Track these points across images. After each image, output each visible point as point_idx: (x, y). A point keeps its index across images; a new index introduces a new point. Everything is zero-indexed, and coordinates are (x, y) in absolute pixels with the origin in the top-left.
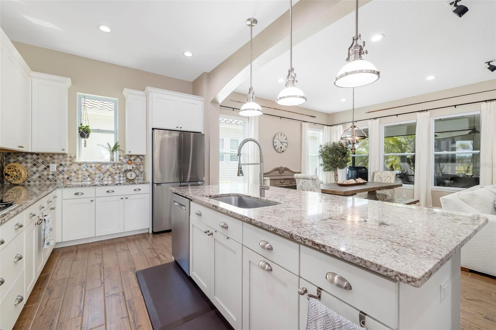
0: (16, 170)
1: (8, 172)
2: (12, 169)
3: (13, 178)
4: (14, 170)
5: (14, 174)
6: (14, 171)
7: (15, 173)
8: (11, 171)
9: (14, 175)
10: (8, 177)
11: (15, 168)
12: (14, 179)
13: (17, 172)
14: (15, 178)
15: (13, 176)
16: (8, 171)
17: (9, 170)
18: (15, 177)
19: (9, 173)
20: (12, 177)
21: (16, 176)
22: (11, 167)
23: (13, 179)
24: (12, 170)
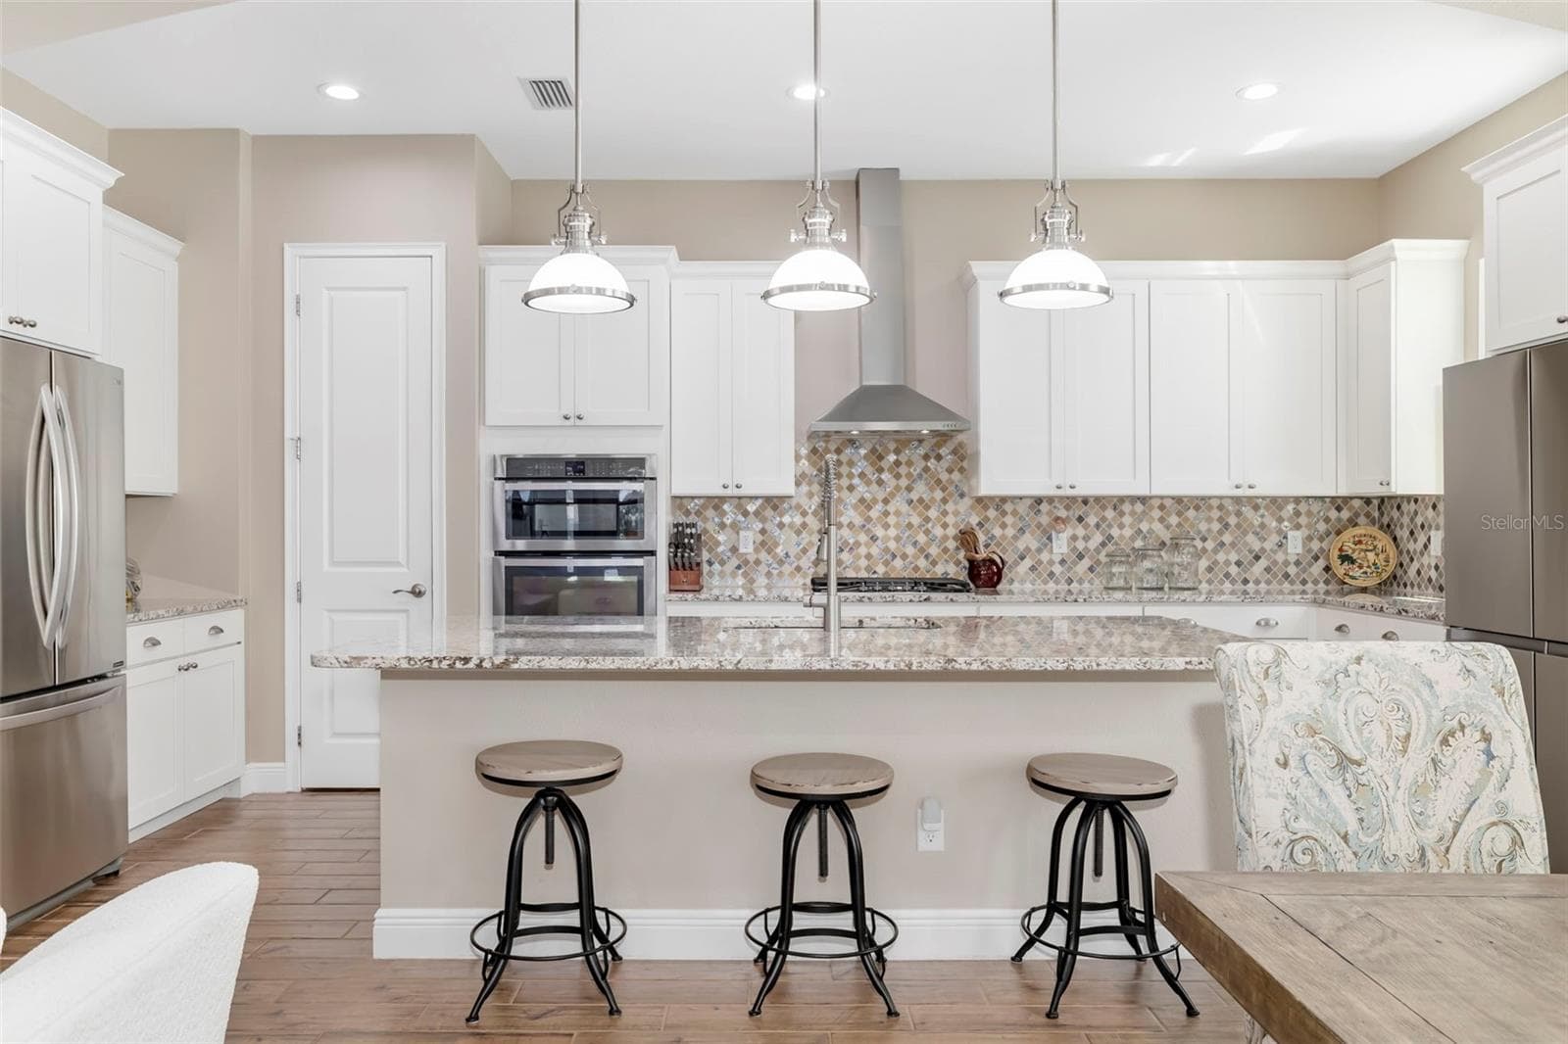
0: (1375, 547)
1: (1353, 553)
2: (1366, 544)
3: (1362, 571)
4: (1371, 548)
5: (1369, 558)
6: (1371, 551)
7: (1371, 556)
8: (1362, 550)
9: (1368, 561)
10: (1351, 566)
11: (1375, 543)
12: (1366, 573)
13: (1377, 555)
14: (1369, 570)
15: (1366, 564)
16: (1354, 551)
17: (1358, 546)
18: (1369, 567)
19: (1355, 556)
20: (1360, 567)
21: (1375, 564)
22: (1363, 539)
23: (1363, 573)
24: (1363, 547)
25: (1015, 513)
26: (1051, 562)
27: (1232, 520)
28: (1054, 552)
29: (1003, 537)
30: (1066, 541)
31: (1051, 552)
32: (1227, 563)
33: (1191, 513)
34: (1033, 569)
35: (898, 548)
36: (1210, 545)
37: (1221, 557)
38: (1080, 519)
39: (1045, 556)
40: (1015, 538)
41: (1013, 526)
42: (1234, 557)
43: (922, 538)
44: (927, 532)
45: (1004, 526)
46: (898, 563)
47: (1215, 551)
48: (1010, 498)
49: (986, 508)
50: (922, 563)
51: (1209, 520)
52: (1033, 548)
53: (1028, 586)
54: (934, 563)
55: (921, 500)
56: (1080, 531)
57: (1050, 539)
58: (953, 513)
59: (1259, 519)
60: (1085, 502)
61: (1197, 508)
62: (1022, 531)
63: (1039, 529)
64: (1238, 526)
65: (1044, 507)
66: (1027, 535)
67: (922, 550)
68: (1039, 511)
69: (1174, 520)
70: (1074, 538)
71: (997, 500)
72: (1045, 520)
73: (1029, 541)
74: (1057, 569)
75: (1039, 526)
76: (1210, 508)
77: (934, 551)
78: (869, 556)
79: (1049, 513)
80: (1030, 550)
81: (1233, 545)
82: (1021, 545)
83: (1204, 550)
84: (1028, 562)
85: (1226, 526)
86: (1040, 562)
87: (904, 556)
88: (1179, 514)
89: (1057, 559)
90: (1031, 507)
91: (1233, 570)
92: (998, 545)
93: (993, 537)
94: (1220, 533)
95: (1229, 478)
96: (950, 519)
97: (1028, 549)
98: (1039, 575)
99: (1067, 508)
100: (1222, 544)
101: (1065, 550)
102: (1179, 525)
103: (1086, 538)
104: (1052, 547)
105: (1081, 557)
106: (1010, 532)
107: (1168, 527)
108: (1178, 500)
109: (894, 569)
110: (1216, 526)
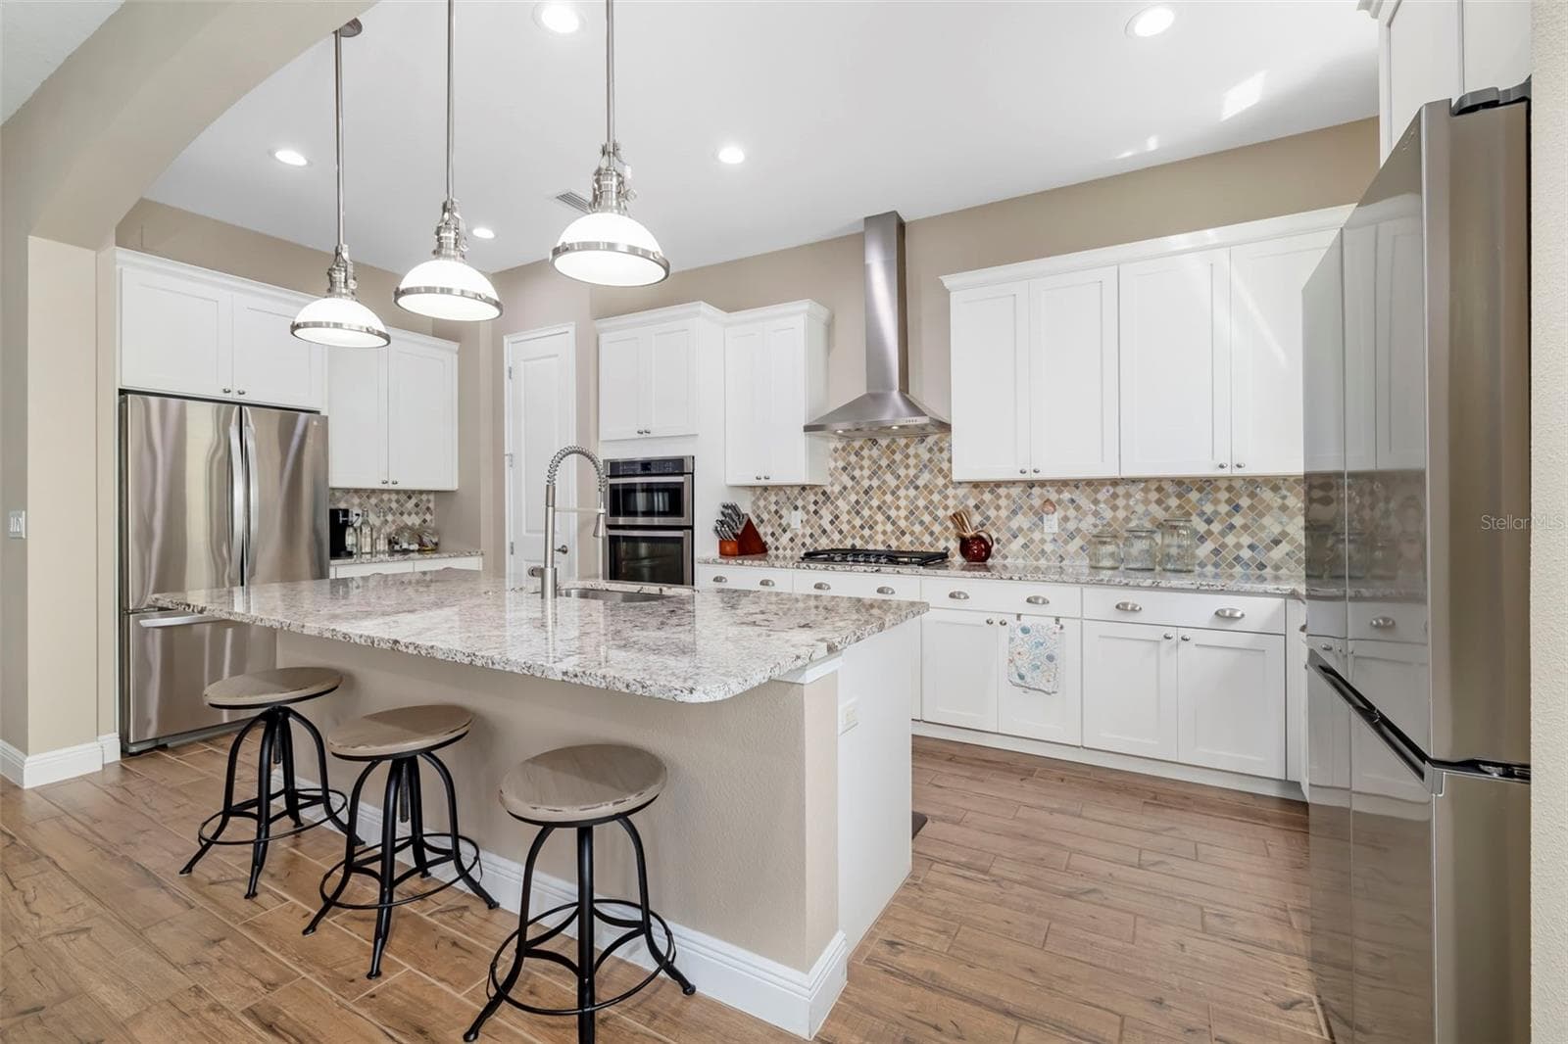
27: (1245, 502)
28: (1045, 531)
29: (998, 517)
30: (1057, 521)
31: (1043, 533)
32: (1238, 546)
33: (1194, 496)
34: (1025, 546)
36: (1216, 527)
37: (1230, 540)
39: (1037, 536)
40: (1009, 518)
42: (1246, 540)
43: (927, 518)
44: (931, 513)
45: (998, 508)
46: (907, 538)
47: (1223, 534)
48: (1003, 482)
50: (927, 539)
51: (1216, 502)
52: (1025, 527)
53: (1020, 562)
54: (937, 539)
59: (1279, 500)
61: (1200, 490)
63: (1030, 510)
64: (1252, 508)
66: (1020, 517)
67: (927, 528)
69: (1173, 502)
71: (992, 485)
72: (1037, 502)
73: (1021, 521)
74: (1049, 547)
75: (1031, 508)
76: (1217, 489)
77: (937, 528)
78: (884, 533)
79: (1041, 496)
81: (1245, 527)
82: (1014, 524)
83: (1210, 533)
84: (1021, 541)
85: (1237, 508)
86: (1032, 541)
87: (912, 533)
88: (1180, 496)
89: (1049, 538)
91: (1246, 554)
92: (993, 524)
93: (988, 518)
94: (1229, 515)
95: (1213, 458)
96: (951, 502)
97: (1020, 529)
98: (1031, 553)
100: (1232, 527)
102: (1180, 507)
104: (1043, 528)
106: (1004, 513)
107: (1167, 509)
108: (1179, 482)
109: (903, 543)
110: (1224, 508)
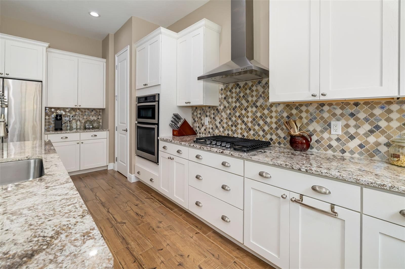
25: (307, 111)
26: (330, 139)
35: (252, 126)
38: (352, 115)
41: (306, 118)
49: (291, 109)
55: (261, 106)
56: (352, 122)
57: (329, 125)
58: (275, 112)
60: (356, 104)
62: (311, 121)
65: (326, 108)
68: (322, 110)
70: (347, 126)
80: (316, 131)
90: (317, 108)
99: (342, 108)
101: (340, 132)
103: (357, 127)
105: (352, 138)
